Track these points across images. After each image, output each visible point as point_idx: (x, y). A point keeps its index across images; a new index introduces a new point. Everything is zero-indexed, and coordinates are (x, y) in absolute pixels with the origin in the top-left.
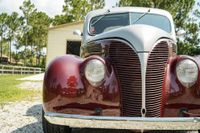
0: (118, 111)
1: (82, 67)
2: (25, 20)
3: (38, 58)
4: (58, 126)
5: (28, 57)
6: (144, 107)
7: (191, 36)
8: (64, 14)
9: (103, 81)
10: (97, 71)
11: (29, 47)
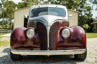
0: (40, 49)
1: (25, 32)
2: (3, 5)
3: (10, 24)
4: (17, 55)
5: (5, 24)
6: (48, 47)
7: (88, 13)
8: (23, 2)
9: (34, 37)
10: (31, 33)
11: (5, 19)
